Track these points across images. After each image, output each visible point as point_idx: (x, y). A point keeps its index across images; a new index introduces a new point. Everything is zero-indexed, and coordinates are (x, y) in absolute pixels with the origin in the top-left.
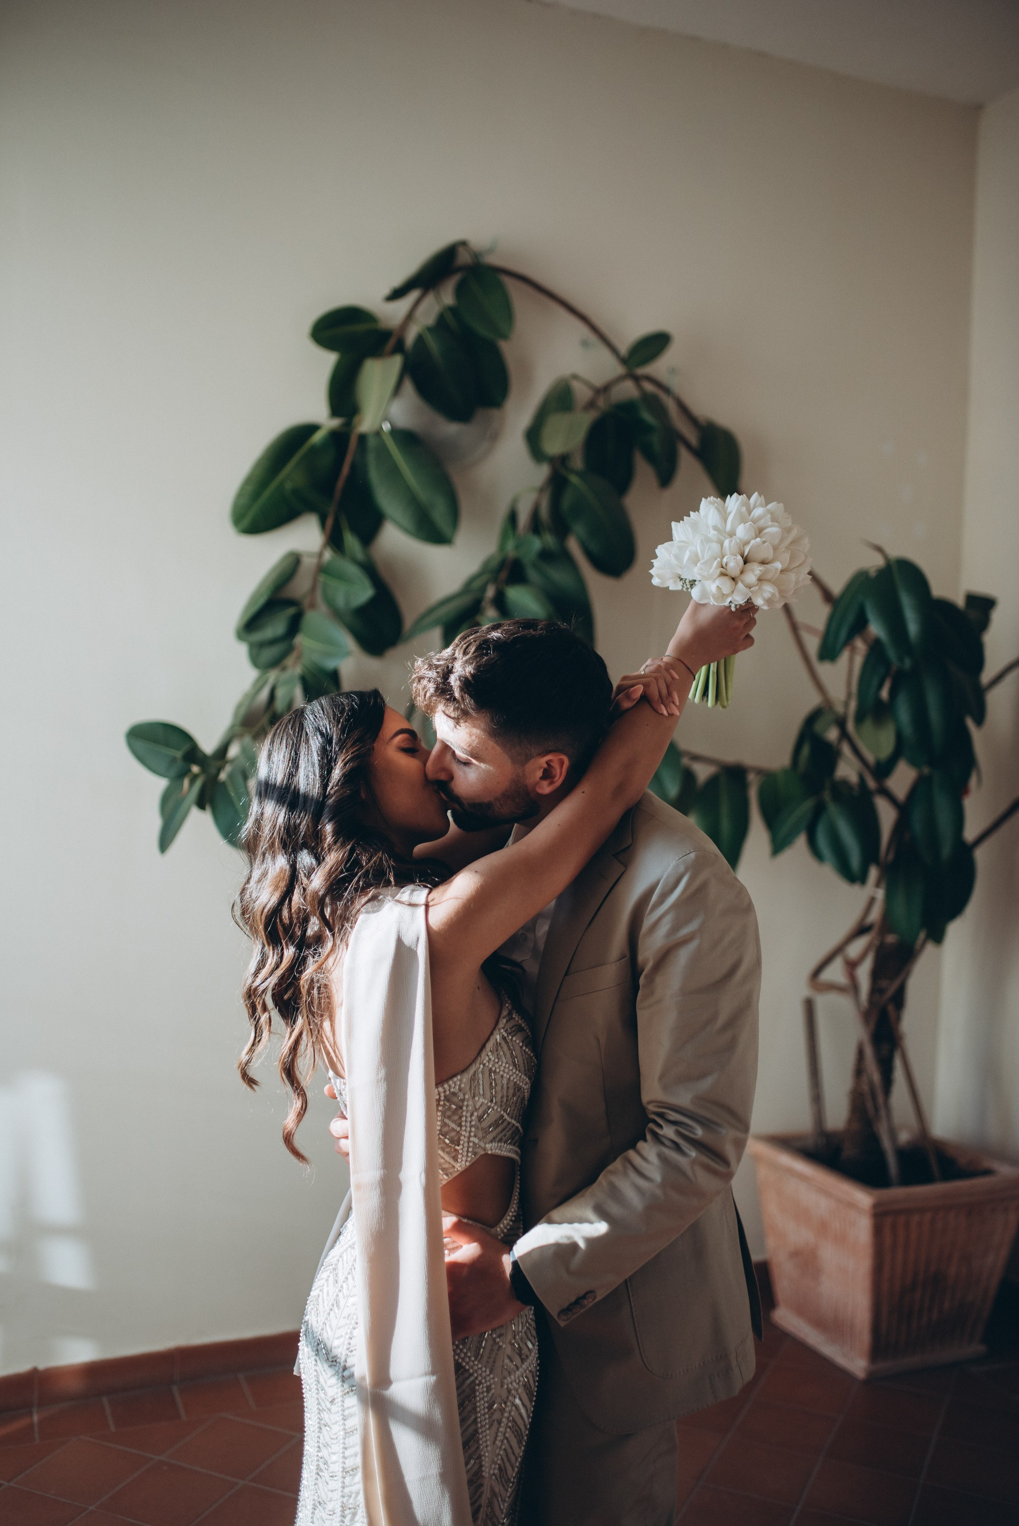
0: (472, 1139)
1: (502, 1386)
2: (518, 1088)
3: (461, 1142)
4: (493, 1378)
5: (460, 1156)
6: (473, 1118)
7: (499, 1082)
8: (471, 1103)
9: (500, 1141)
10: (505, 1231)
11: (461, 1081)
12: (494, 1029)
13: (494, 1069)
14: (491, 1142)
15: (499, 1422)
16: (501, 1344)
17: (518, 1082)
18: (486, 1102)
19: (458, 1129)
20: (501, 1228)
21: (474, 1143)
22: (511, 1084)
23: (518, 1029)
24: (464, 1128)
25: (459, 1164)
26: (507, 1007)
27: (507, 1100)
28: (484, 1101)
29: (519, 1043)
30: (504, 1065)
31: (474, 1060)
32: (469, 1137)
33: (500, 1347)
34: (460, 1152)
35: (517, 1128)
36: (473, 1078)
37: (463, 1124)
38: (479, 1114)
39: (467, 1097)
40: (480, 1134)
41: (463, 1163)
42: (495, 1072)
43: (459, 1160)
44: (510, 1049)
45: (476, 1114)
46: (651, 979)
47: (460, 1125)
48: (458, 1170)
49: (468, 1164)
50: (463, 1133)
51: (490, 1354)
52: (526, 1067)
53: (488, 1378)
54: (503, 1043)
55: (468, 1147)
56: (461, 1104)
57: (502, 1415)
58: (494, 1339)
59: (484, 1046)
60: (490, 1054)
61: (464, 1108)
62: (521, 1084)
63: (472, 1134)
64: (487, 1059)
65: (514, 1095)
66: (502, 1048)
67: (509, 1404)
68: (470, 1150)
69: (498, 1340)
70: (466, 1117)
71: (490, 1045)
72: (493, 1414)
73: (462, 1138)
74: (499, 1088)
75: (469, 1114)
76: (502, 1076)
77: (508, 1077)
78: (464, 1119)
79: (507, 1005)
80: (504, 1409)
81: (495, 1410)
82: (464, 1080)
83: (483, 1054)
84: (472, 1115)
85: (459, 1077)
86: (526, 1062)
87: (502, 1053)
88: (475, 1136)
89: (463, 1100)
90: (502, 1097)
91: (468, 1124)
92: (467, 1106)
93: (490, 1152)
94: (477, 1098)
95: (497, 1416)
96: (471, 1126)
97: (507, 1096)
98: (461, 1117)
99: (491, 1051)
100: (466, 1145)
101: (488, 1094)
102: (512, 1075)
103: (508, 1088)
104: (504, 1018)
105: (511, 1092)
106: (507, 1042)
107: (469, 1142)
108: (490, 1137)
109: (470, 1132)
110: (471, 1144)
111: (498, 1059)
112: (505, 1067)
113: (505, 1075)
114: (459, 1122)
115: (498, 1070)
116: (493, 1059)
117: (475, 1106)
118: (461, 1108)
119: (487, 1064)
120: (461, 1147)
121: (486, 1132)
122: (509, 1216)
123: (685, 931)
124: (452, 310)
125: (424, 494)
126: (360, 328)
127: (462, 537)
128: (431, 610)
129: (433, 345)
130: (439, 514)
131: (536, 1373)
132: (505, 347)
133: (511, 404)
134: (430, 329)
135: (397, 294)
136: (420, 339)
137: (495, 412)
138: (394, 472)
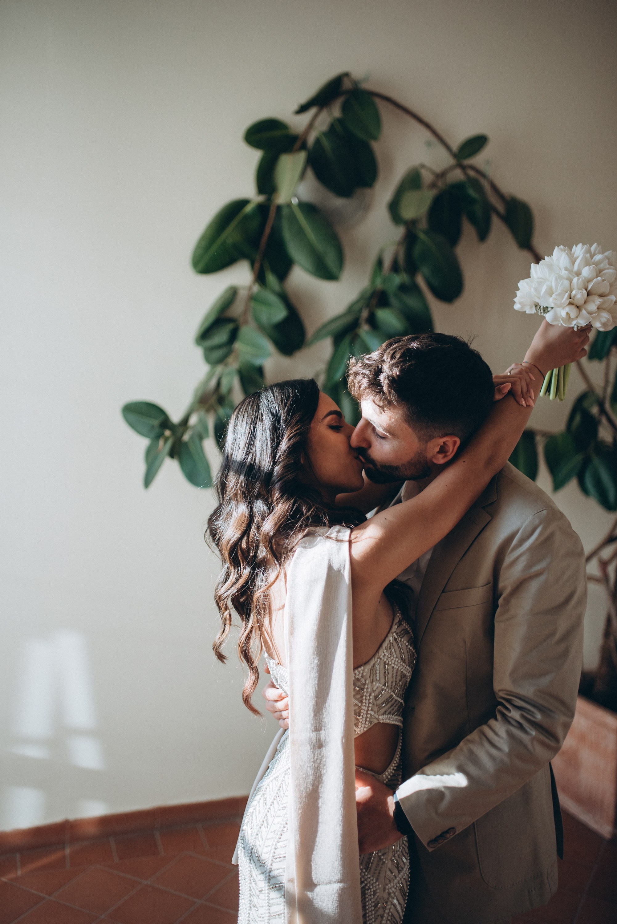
0: (369, 712)
1: (384, 891)
2: (404, 676)
3: (362, 714)
4: (378, 885)
5: (360, 724)
6: (371, 697)
7: (390, 671)
8: (370, 686)
9: (390, 713)
10: (389, 777)
11: (363, 670)
12: (389, 632)
13: (387, 662)
14: (383, 714)
15: (382, 917)
16: (384, 860)
17: (404, 671)
18: (381, 686)
19: (360, 704)
20: (386, 775)
21: (371, 715)
22: (399, 673)
23: (406, 632)
24: (364, 704)
25: (359, 729)
26: (398, 616)
27: (396, 684)
28: (379, 685)
29: (406, 643)
30: (395, 659)
31: (374, 656)
32: (368, 710)
33: (384, 863)
34: (360, 721)
35: (401, 703)
36: (373, 669)
37: (364, 701)
38: (375, 695)
39: (367, 682)
40: (376, 709)
41: (362, 728)
42: (388, 664)
43: (359, 727)
44: (399, 647)
45: (373, 694)
46: (507, 601)
47: (361, 702)
48: (358, 734)
49: (365, 729)
50: (364, 708)
51: (376, 867)
52: (410, 661)
53: (374, 885)
54: (395, 643)
55: (367, 717)
56: (362, 687)
57: (384, 911)
58: (380, 857)
59: (381, 645)
60: (385, 651)
61: (365, 690)
62: (406, 673)
63: (370, 709)
64: (383, 654)
65: (400, 680)
66: (393, 647)
67: (389, 903)
68: (368, 719)
69: (382, 857)
70: (366, 696)
71: (385, 645)
72: (377, 911)
73: (362, 711)
74: (390, 676)
75: (368, 695)
76: (393, 667)
77: (397, 667)
78: (364, 698)
79: (398, 615)
80: (386, 907)
81: (379, 908)
82: (366, 670)
83: (381, 651)
84: (370, 695)
85: (362, 668)
86: (410, 656)
87: (393, 651)
88: (372, 710)
89: (364, 684)
90: (392, 682)
91: (367, 701)
92: (367, 688)
93: (382, 722)
94: (374, 683)
95: (380, 912)
96: (369, 703)
97: (396, 681)
98: (362, 696)
99: (386, 649)
100: (365, 716)
101: (382, 681)
102: (400, 667)
103: (396, 675)
104: (396, 624)
105: (398, 678)
106: (397, 643)
107: (367, 714)
108: (382, 711)
109: (368, 707)
110: (369, 716)
111: (391, 654)
112: (395, 661)
113: (395, 666)
114: (360, 700)
115: (390, 663)
116: (387, 655)
117: (372, 689)
118: (363, 689)
119: (383, 658)
120: (361, 717)
121: (380, 707)
122: (392, 766)
123: (536, 568)
124: (340, 121)
125: (320, 246)
126: (277, 133)
127: (347, 275)
128: (326, 325)
129: (327, 144)
130: (331, 260)
131: (408, 879)
132: (376, 146)
133: (378, 186)
134: (325, 134)
135: (303, 109)
136: (318, 141)
137: (368, 191)
138: (300, 233)
